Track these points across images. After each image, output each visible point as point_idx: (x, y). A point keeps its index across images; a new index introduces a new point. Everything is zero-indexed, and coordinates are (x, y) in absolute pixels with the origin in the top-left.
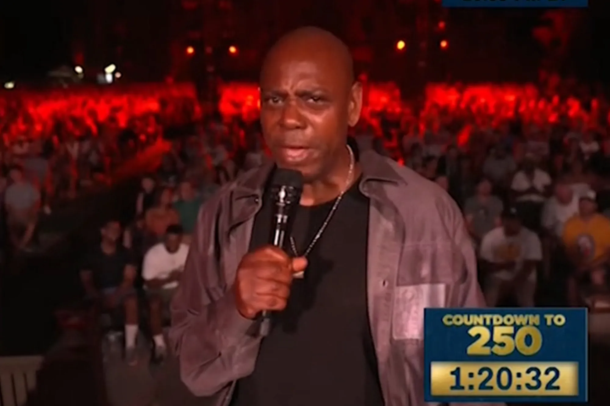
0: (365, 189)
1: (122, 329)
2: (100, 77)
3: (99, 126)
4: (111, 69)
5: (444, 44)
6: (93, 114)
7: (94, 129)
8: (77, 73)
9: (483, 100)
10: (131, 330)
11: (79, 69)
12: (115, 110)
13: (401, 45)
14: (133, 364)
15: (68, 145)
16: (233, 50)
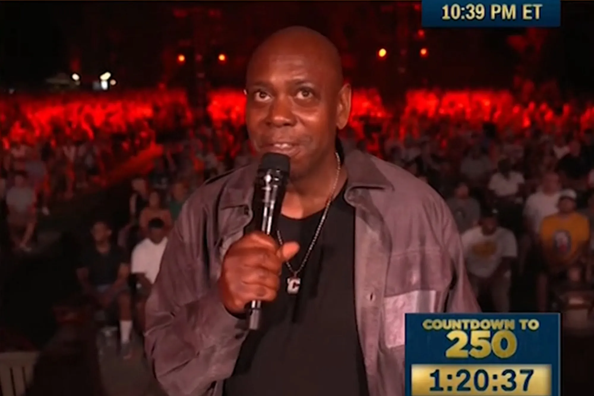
0: (350, 198)
2: (96, 85)
3: (96, 130)
4: (106, 76)
5: (424, 52)
6: (89, 119)
7: (91, 134)
8: (74, 80)
9: (461, 106)
10: (126, 326)
11: (76, 77)
12: (109, 115)
13: (383, 53)
15: (65, 149)
16: (222, 58)
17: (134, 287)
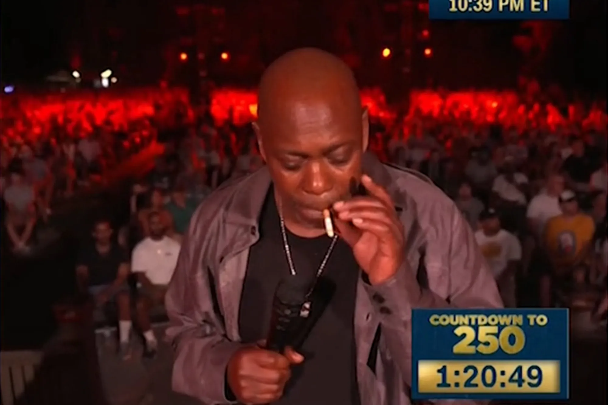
1: (117, 325)
2: (97, 83)
4: (107, 74)
5: (428, 52)
6: (91, 118)
8: (74, 78)
9: (466, 106)
10: (125, 326)
11: (76, 74)
12: (111, 113)
13: (386, 52)
14: (127, 357)
15: (65, 147)
16: (224, 56)
17: (135, 285)
